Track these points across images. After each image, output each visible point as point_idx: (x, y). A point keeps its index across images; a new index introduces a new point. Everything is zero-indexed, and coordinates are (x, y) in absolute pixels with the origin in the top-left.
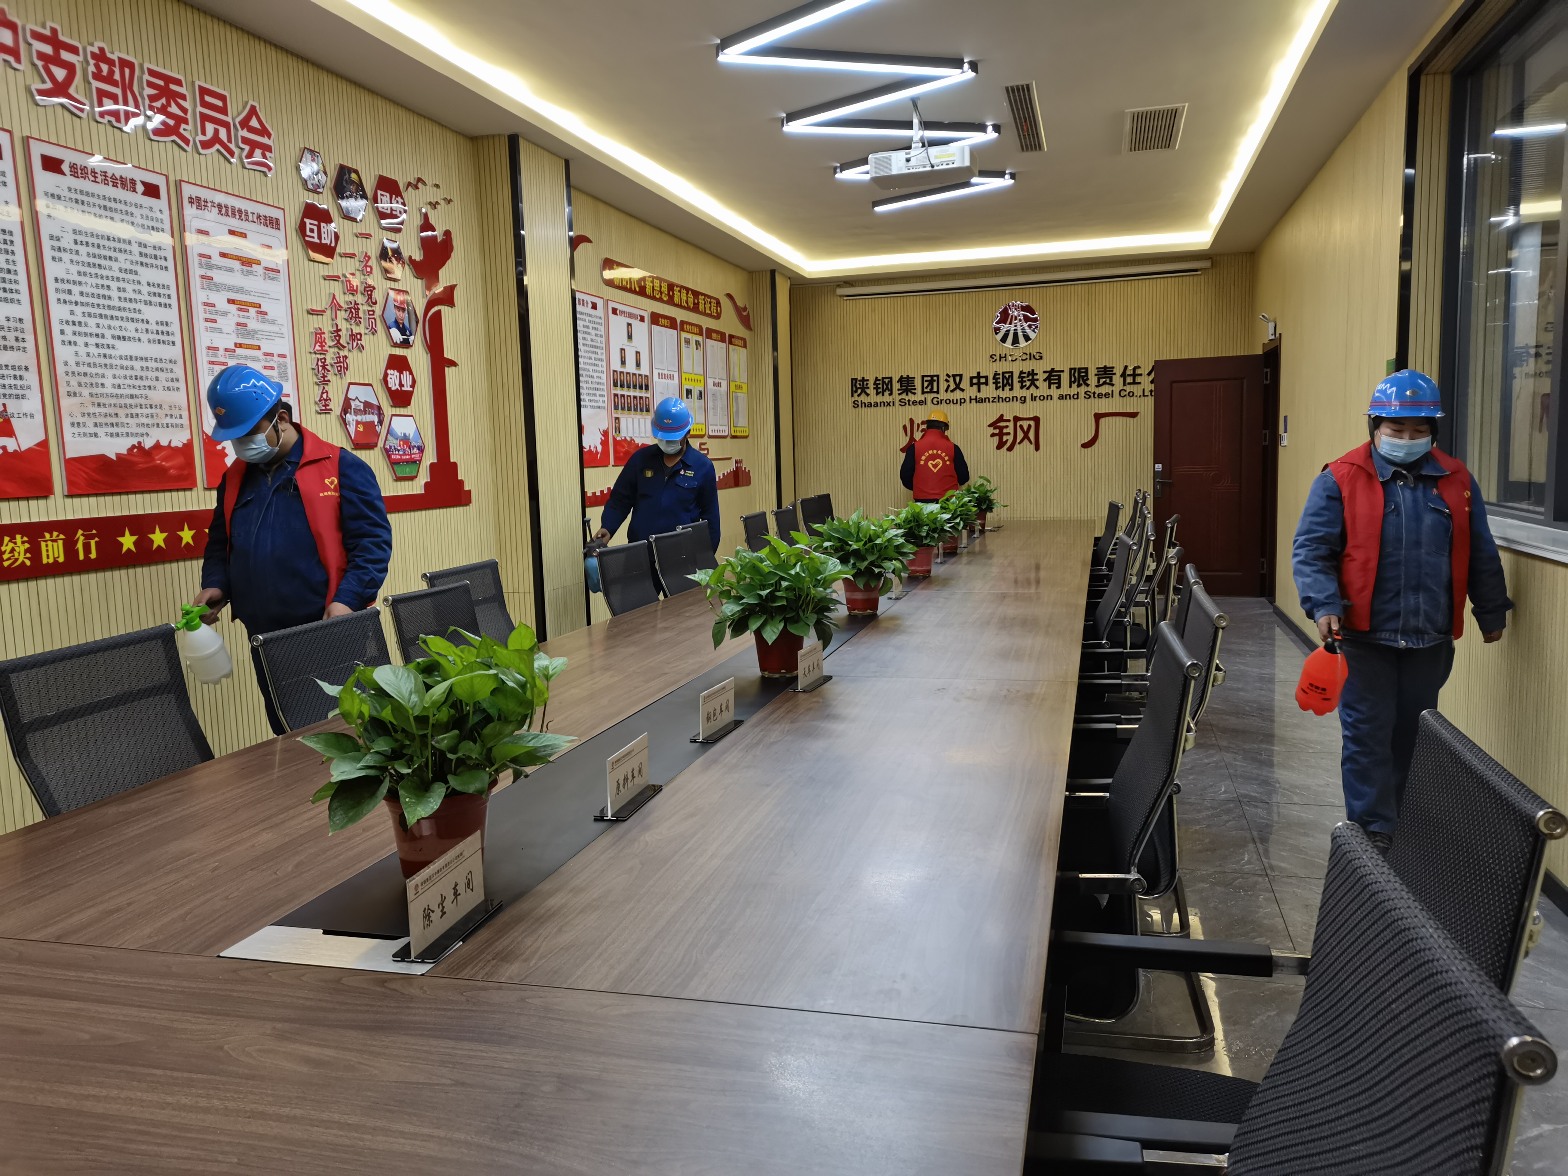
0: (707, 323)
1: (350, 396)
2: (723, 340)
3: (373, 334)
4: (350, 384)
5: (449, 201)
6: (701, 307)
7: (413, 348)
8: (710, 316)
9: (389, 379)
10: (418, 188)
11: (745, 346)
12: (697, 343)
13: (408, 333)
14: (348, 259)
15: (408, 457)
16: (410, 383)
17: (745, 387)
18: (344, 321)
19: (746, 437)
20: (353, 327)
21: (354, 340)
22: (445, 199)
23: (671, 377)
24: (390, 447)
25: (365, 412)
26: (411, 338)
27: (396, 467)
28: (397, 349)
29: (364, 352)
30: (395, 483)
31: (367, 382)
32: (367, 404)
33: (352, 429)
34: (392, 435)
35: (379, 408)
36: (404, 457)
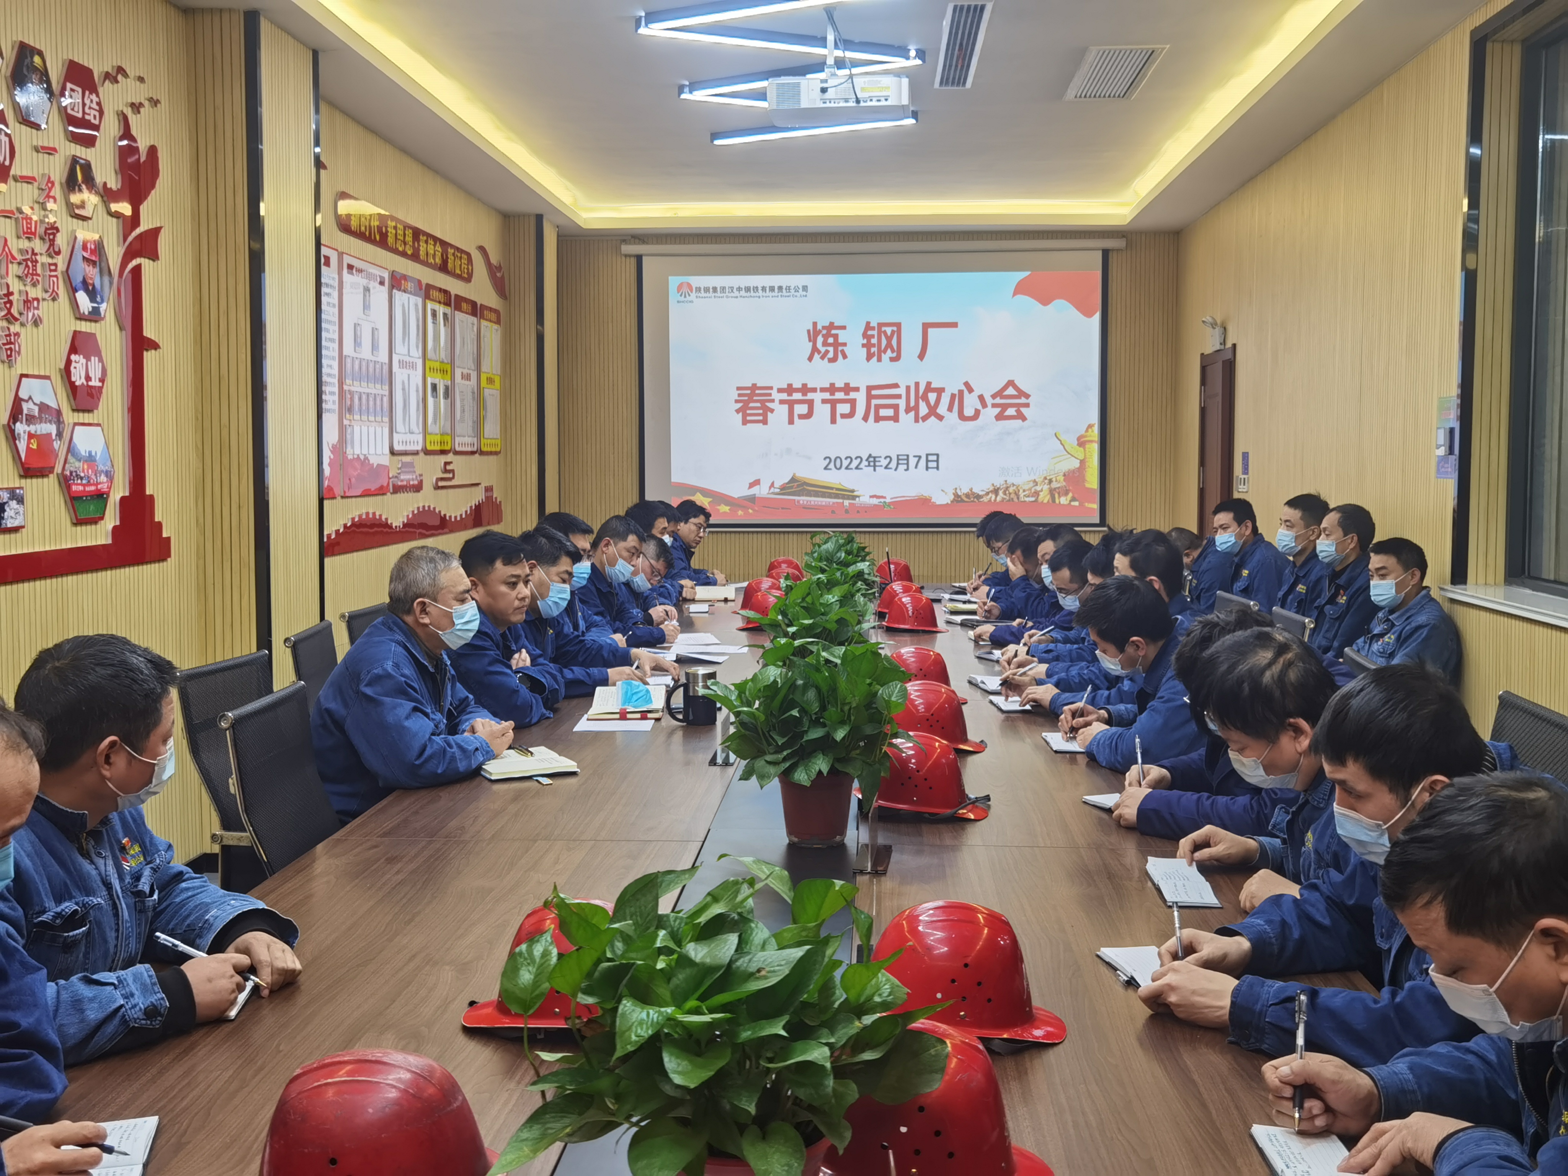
0: (455, 287)
1: (23, 394)
2: (474, 313)
3: (54, 299)
4: (22, 376)
5: (154, 102)
6: (450, 265)
7: (103, 322)
8: (459, 277)
9: (72, 369)
10: (117, 82)
11: (498, 322)
12: (445, 315)
13: (99, 299)
14: (25, 185)
15: (93, 488)
16: (99, 374)
17: (497, 380)
18: (16, 280)
19: (496, 453)
20: (28, 288)
21: (29, 308)
22: (150, 100)
23: (413, 366)
24: (71, 473)
25: (41, 420)
26: (103, 307)
27: (76, 504)
28: (83, 323)
29: (41, 326)
30: (74, 528)
31: (42, 373)
32: (43, 407)
33: (22, 446)
34: (73, 455)
35: (59, 413)
36: (88, 489)
